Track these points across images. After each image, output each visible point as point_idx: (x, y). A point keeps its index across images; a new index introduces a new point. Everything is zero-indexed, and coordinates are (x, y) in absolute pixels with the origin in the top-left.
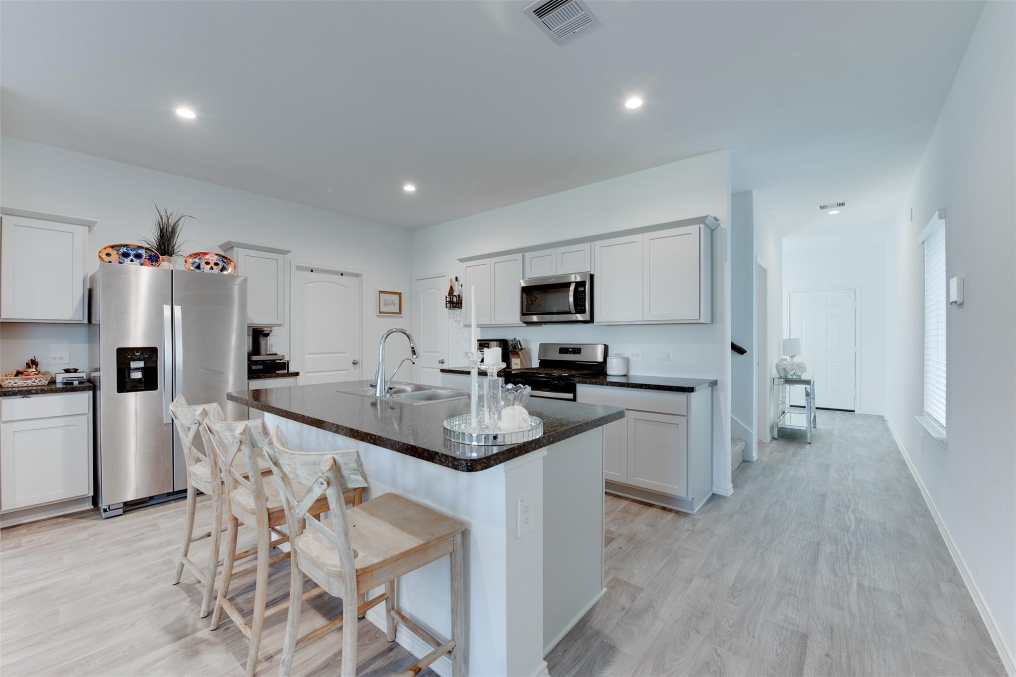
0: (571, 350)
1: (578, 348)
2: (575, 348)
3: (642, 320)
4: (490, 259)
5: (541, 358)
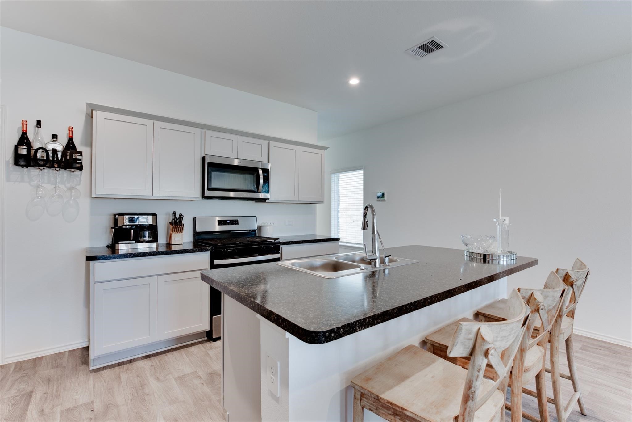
0: (228, 221)
1: (235, 220)
2: (233, 220)
3: (298, 200)
4: (152, 121)
5: (197, 230)
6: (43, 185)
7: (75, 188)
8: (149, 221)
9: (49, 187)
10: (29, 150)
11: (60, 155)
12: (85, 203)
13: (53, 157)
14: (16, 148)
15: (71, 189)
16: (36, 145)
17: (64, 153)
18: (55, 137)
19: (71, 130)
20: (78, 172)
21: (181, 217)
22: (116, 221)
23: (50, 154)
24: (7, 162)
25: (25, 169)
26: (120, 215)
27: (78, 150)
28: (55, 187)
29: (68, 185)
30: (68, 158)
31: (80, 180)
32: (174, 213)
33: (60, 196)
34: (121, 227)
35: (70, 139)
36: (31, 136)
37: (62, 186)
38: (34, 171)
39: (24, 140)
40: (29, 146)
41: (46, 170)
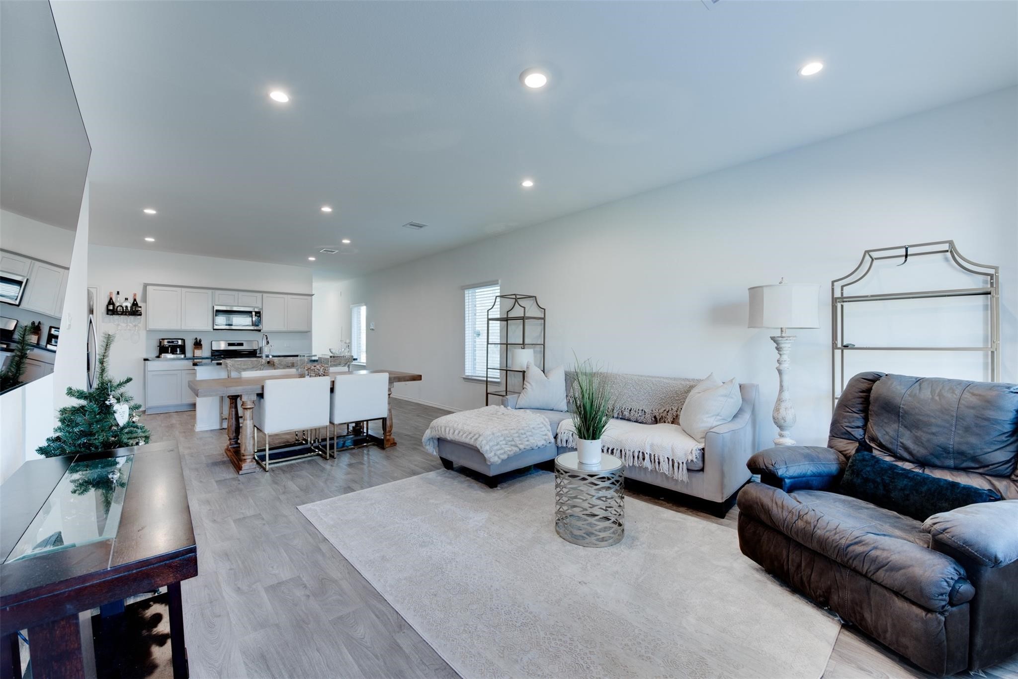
0: (236, 344)
1: (241, 343)
2: (238, 343)
3: (286, 330)
4: (180, 289)
5: (213, 349)
6: (121, 324)
7: (138, 326)
8: (180, 342)
9: (124, 325)
10: (114, 307)
11: (129, 309)
12: (143, 334)
13: (126, 310)
14: (107, 306)
15: (135, 326)
16: (117, 304)
17: (131, 307)
18: (126, 299)
19: (135, 295)
20: (139, 317)
21: (200, 341)
22: (160, 342)
23: (125, 308)
24: (103, 313)
25: (111, 316)
26: (163, 339)
27: (139, 305)
28: (127, 326)
29: (134, 324)
30: (134, 309)
31: (140, 321)
32: (196, 338)
33: (130, 330)
34: (163, 346)
35: (135, 300)
36: (114, 300)
37: (131, 325)
38: (116, 317)
39: (111, 302)
40: (113, 304)
41: (122, 316)
